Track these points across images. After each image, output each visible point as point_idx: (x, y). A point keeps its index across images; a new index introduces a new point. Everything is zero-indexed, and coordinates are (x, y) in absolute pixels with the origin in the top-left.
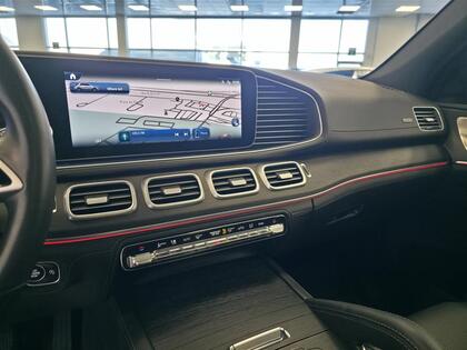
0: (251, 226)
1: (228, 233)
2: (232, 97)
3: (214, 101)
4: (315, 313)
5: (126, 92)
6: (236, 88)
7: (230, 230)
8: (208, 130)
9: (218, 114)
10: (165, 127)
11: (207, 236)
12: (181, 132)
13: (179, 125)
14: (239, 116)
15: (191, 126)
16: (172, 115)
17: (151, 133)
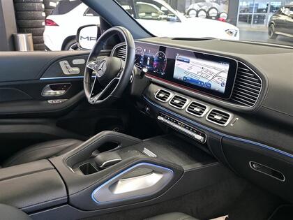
0: (191, 129)
2: (224, 72)
3: (216, 72)
5: (188, 62)
6: (226, 67)
7: (184, 126)
8: (210, 85)
9: (216, 78)
10: (196, 79)
12: (201, 82)
13: (201, 79)
14: (225, 82)
15: (205, 81)
16: (200, 74)
17: (192, 80)
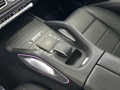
0: (23, 7)
1: (18, 12)
4: (47, 25)
7: (18, 11)
11: (12, 15)
